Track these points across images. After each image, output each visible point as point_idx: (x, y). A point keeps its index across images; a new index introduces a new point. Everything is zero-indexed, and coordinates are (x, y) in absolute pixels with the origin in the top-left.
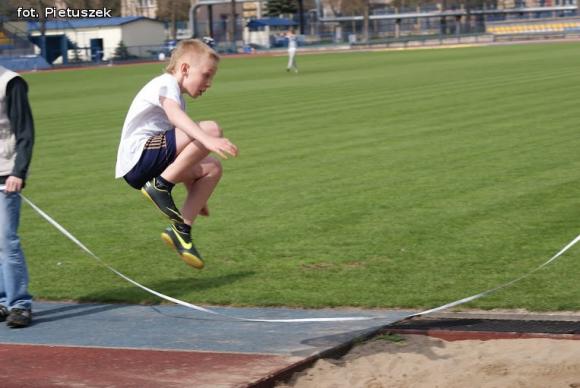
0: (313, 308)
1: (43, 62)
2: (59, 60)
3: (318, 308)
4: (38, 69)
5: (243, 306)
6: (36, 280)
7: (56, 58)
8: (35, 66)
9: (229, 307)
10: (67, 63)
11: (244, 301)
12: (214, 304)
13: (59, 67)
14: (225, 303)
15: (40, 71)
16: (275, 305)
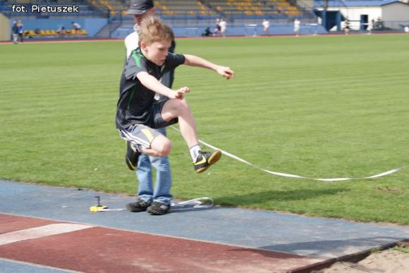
0: (362, 221)
1: (323, 29)
2: (335, 28)
3: (365, 222)
4: (318, 34)
5: (313, 216)
6: (183, 184)
7: (332, 27)
8: (316, 32)
9: (302, 216)
10: (340, 31)
11: (315, 213)
12: (294, 212)
13: (334, 33)
14: (301, 213)
15: (319, 36)
16: (336, 217)
